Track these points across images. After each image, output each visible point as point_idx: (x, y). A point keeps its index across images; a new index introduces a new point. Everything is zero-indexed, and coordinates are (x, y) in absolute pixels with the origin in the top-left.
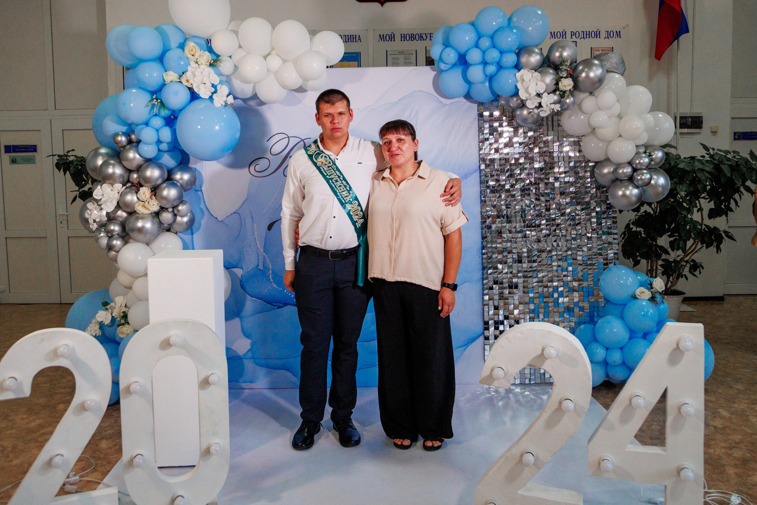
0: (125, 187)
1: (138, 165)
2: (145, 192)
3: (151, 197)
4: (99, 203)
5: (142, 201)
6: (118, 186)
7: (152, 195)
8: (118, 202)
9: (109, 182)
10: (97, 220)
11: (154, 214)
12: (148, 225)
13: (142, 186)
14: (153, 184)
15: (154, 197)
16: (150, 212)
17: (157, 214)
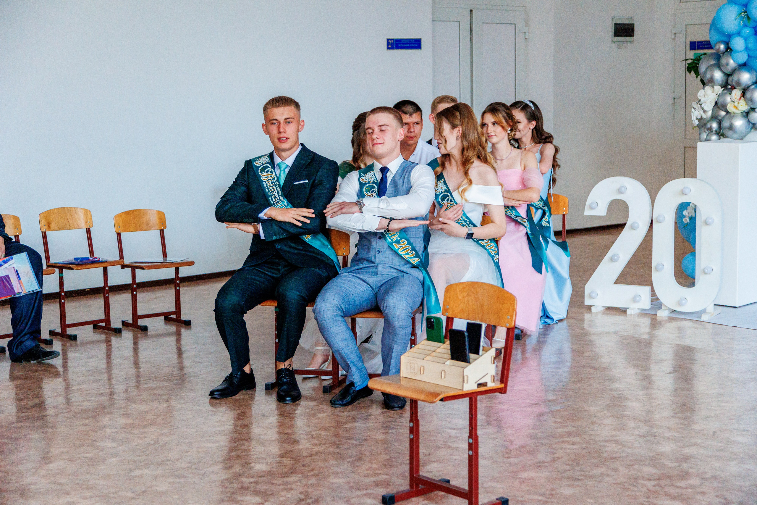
0: (723, 89)
1: (731, 70)
2: (737, 93)
3: (740, 98)
4: (700, 103)
5: (734, 102)
6: (718, 89)
7: (741, 97)
8: (716, 103)
9: (711, 85)
10: (698, 118)
11: (744, 114)
12: (739, 123)
13: (735, 88)
14: (743, 86)
15: (742, 98)
16: (740, 112)
17: (746, 114)
